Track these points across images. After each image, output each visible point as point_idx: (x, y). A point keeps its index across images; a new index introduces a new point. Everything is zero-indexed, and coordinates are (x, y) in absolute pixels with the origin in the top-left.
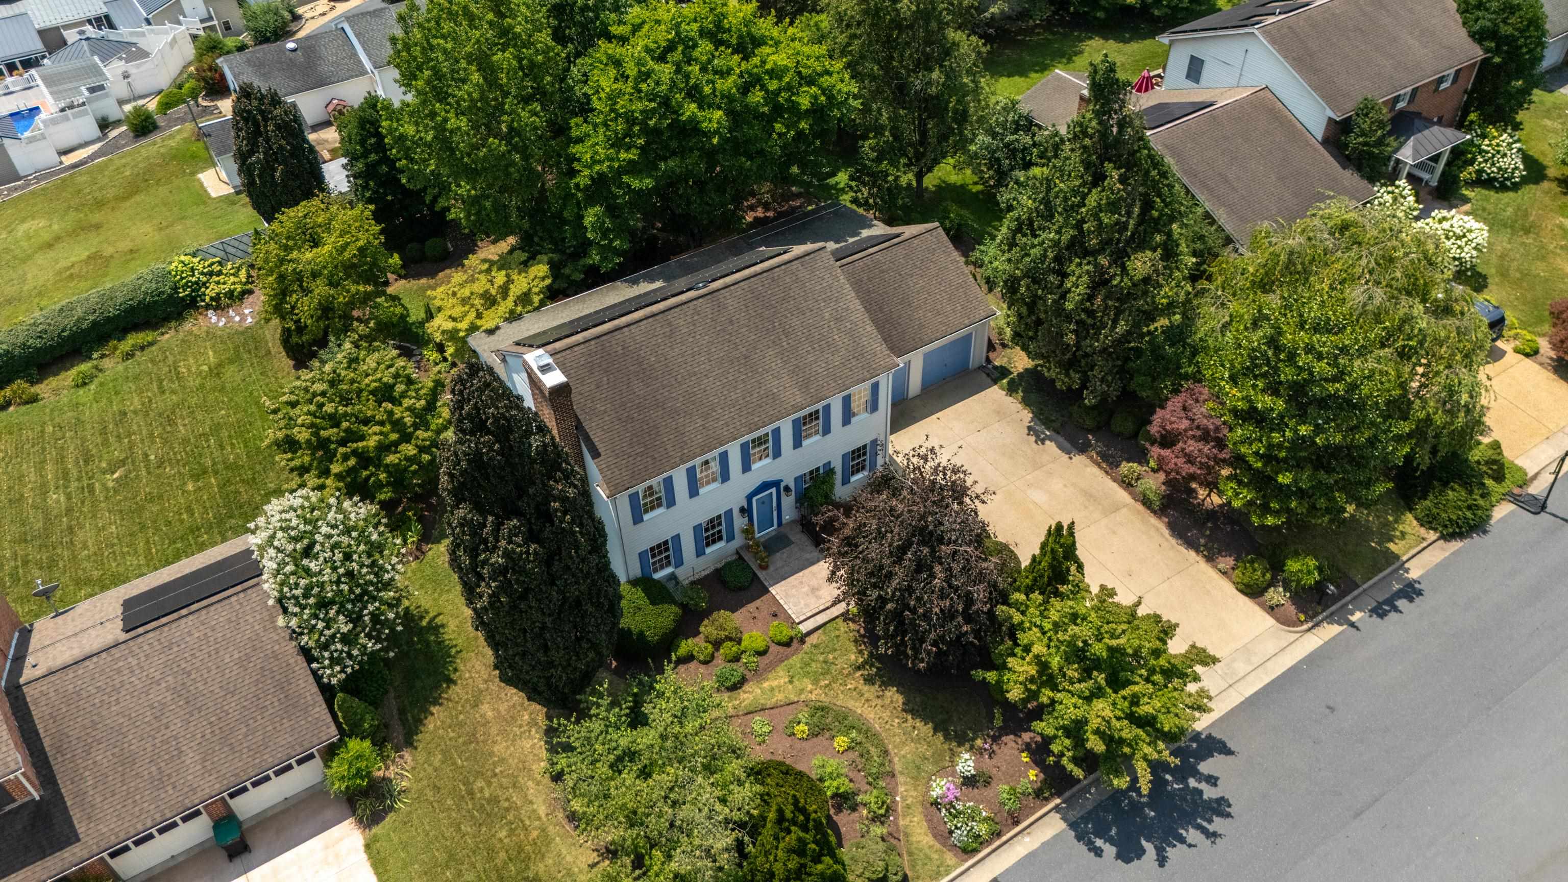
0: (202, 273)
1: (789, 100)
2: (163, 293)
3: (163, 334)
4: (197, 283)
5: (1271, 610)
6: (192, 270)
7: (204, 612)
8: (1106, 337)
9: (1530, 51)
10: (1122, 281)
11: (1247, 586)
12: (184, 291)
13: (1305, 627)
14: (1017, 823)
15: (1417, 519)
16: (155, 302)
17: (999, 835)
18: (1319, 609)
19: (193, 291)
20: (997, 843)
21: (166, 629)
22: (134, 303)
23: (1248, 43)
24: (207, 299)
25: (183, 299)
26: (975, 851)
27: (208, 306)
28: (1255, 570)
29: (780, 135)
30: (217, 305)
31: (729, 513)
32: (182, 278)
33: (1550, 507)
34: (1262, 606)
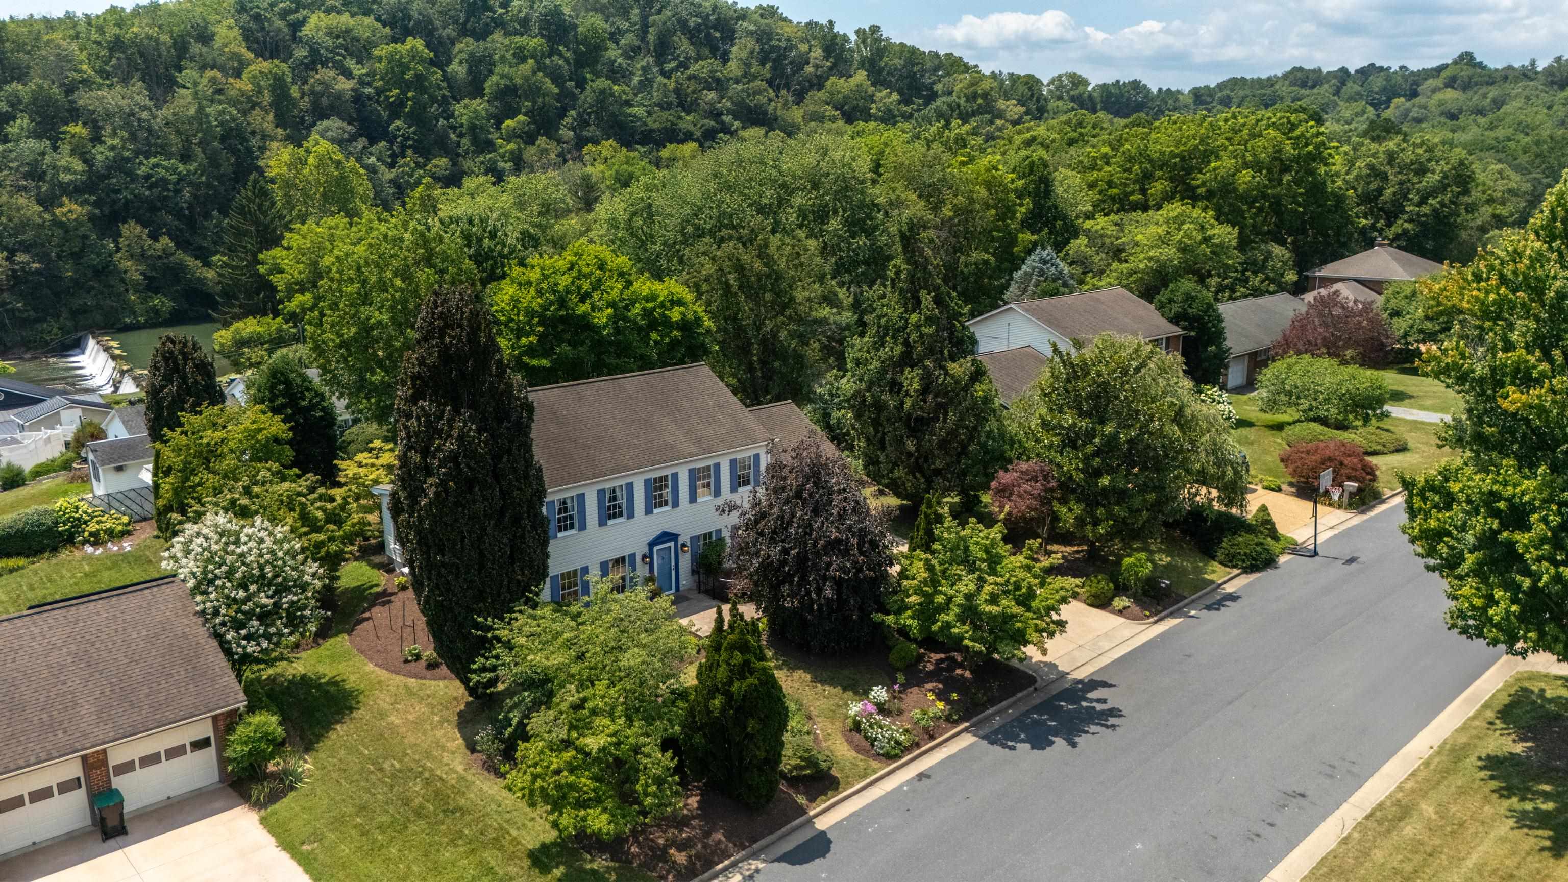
0: (86, 513)
1: (663, 315)
2: (44, 524)
3: (34, 563)
4: (78, 519)
5: (1120, 613)
6: (77, 508)
7: (115, 599)
8: (941, 429)
9: (1214, 326)
10: (945, 379)
11: (1095, 596)
12: (65, 525)
13: (1151, 620)
14: (932, 737)
15: (1221, 563)
16: (34, 532)
17: (918, 745)
18: (1160, 608)
19: (73, 527)
20: (918, 752)
21: (73, 609)
22: (12, 531)
23: (1009, 318)
24: (86, 534)
25: (60, 533)
26: (897, 757)
27: (85, 541)
28: (1099, 582)
29: (656, 342)
30: (96, 540)
31: (633, 556)
32: (65, 514)
33: (1320, 553)
34: (1113, 612)
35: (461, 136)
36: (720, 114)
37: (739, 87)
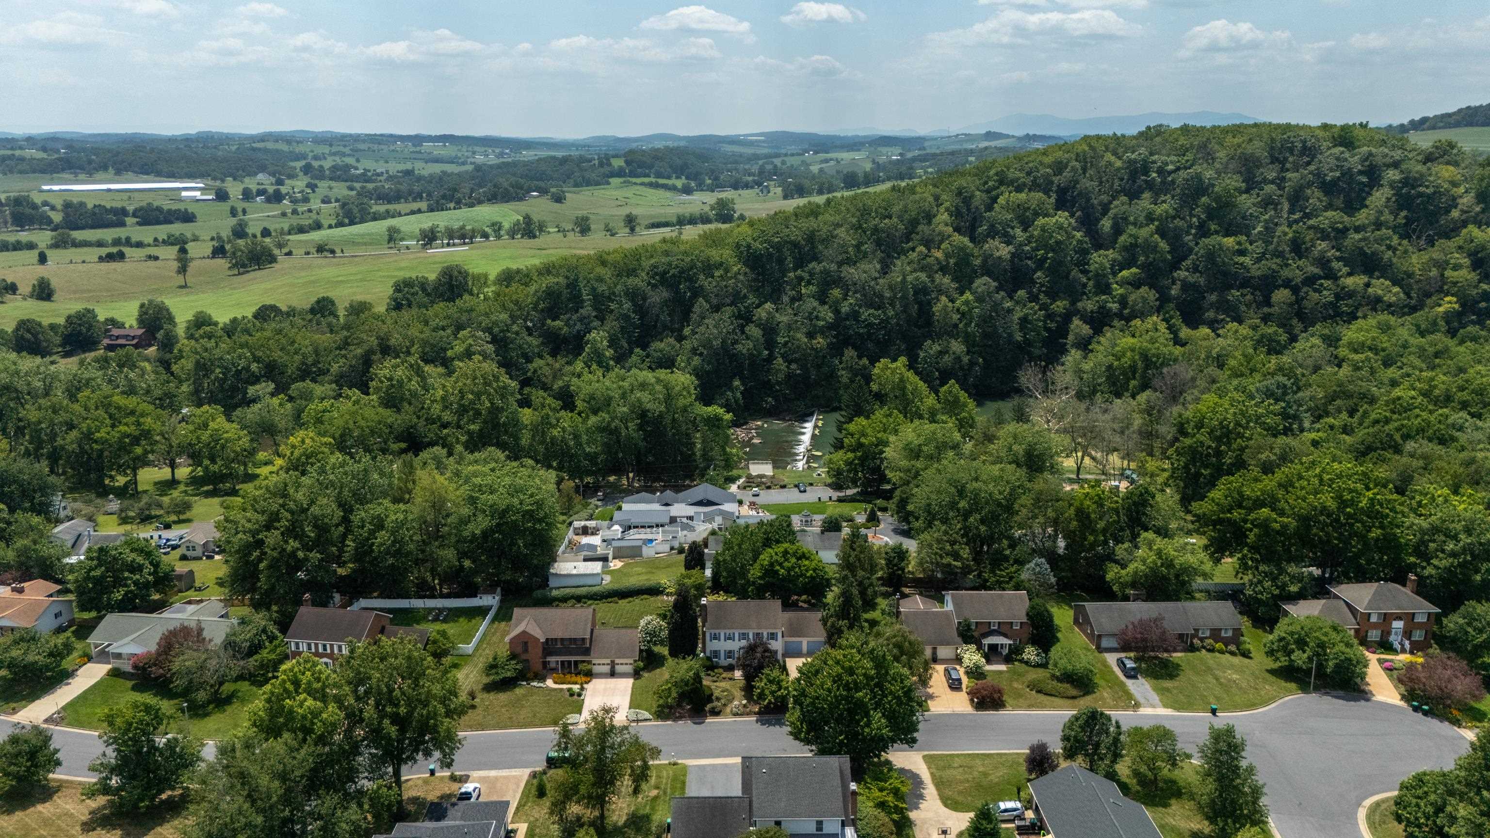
19: (663, 589)
25: (660, 590)
35: (1089, 279)
36: (1329, 261)
37: (1357, 236)
